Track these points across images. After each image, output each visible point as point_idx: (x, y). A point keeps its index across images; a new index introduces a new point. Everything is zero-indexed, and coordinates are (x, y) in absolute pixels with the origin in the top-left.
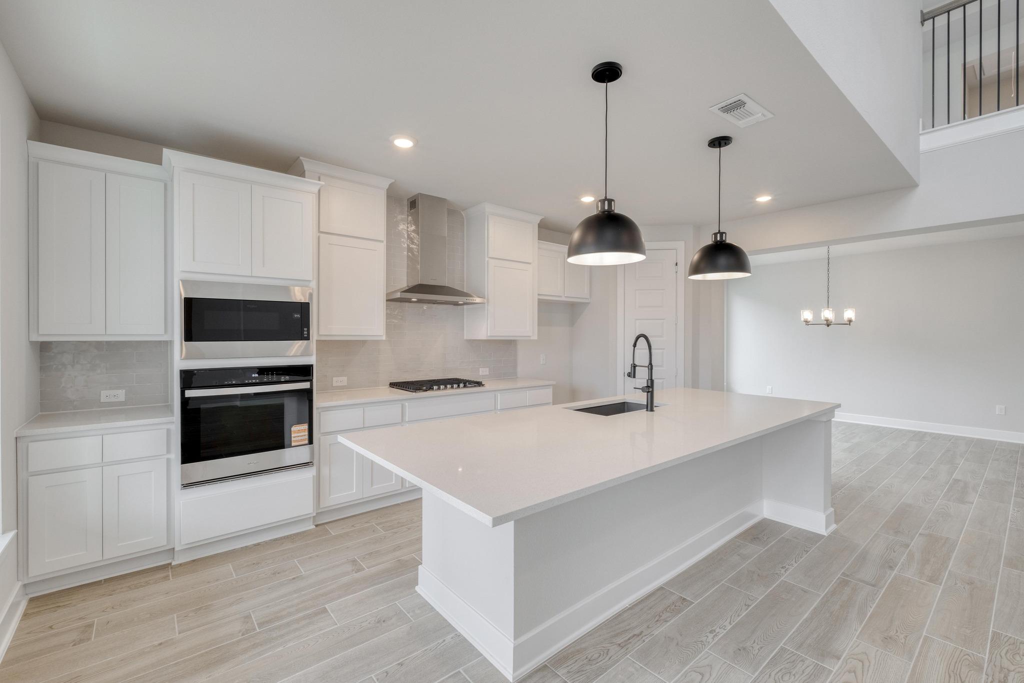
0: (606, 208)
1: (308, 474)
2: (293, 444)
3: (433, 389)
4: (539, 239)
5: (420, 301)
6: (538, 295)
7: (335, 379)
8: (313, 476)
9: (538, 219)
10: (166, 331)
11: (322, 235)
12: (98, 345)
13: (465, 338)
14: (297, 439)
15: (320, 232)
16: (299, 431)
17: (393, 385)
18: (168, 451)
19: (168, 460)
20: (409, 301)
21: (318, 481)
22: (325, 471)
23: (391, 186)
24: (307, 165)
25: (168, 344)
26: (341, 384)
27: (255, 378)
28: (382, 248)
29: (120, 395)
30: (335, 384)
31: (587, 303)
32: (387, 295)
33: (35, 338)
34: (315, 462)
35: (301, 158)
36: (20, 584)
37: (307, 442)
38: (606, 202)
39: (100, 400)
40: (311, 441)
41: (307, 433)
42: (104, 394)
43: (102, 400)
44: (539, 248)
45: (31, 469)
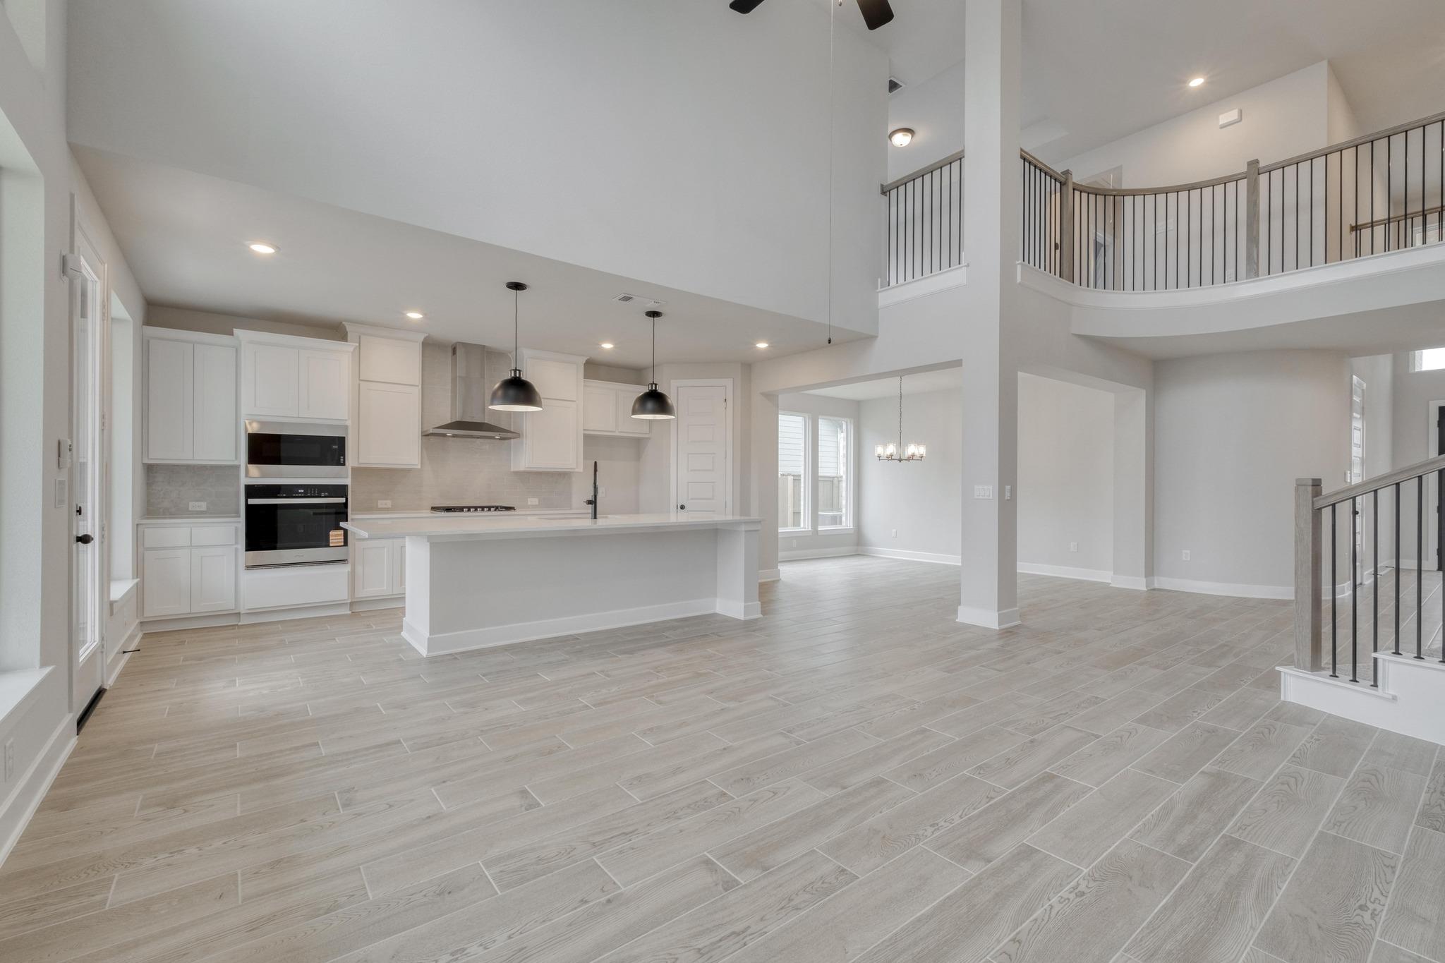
0: (518, 375)
1: (344, 569)
2: (331, 545)
3: (463, 511)
4: (586, 377)
5: (454, 436)
6: (584, 430)
7: (380, 502)
8: (348, 572)
9: (584, 360)
10: (236, 458)
11: (361, 382)
12: (188, 468)
13: (512, 470)
14: (334, 541)
15: (360, 380)
16: (336, 535)
17: (434, 509)
18: (236, 543)
19: (236, 550)
20: (444, 435)
21: (352, 576)
22: (359, 569)
23: (425, 339)
24: (349, 328)
25: (237, 467)
26: (385, 507)
27: (300, 493)
28: (417, 392)
29: (203, 506)
30: (380, 506)
31: (647, 438)
32: (422, 433)
33: (146, 461)
34: (350, 560)
35: (344, 323)
36: (138, 621)
37: (342, 544)
38: (518, 372)
39: (188, 509)
40: (346, 543)
41: (343, 537)
42: (191, 504)
43: (190, 509)
44: (585, 386)
45: (147, 545)
